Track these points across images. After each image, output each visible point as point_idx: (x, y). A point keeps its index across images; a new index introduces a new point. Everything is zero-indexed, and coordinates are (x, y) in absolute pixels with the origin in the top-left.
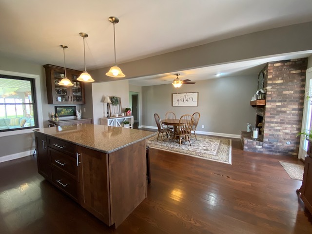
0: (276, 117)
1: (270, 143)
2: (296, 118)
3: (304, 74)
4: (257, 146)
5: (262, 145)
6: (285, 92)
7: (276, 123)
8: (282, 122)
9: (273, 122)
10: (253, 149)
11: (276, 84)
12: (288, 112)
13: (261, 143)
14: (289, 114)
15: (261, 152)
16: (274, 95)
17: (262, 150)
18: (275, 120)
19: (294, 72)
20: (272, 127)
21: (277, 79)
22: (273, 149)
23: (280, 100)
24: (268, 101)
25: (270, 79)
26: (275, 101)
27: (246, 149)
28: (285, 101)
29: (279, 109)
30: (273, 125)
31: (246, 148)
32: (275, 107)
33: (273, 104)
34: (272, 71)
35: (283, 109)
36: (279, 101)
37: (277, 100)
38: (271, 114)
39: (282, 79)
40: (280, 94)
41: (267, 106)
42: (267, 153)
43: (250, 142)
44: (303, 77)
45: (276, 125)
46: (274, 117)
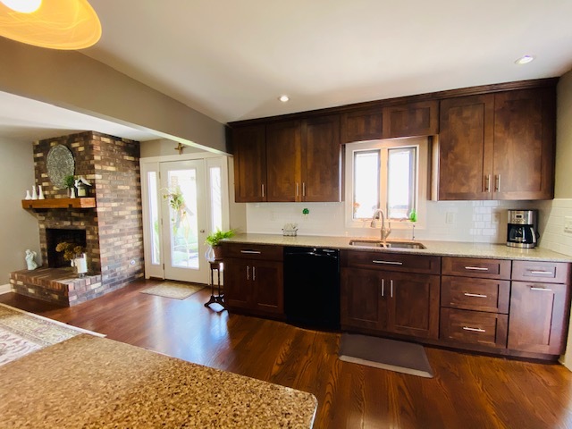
0: (115, 226)
1: (112, 271)
2: (136, 224)
3: (137, 164)
4: (93, 287)
5: (101, 281)
6: (120, 187)
7: (115, 235)
8: (121, 234)
9: (110, 236)
10: (85, 295)
11: (107, 171)
12: (127, 217)
13: (99, 277)
14: (128, 221)
15: (100, 293)
16: (107, 191)
17: (102, 288)
18: (113, 232)
19: (127, 158)
20: (110, 245)
21: (107, 163)
22: (117, 280)
23: (116, 198)
24: (100, 200)
25: (98, 162)
26: (109, 201)
27: (74, 302)
28: (122, 200)
29: (116, 214)
30: (111, 240)
31: (72, 299)
32: (110, 210)
33: (107, 205)
34: (99, 149)
35: (121, 213)
36: (115, 201)
37: (113, 198)
38: (106, 223)
39: (115, 166)
40: (114, 189)
41: (99, 210)
42: (110, 291)
43: (79, 284)
44: (137, 168)
45: (115, 239)
46: (111, 228)
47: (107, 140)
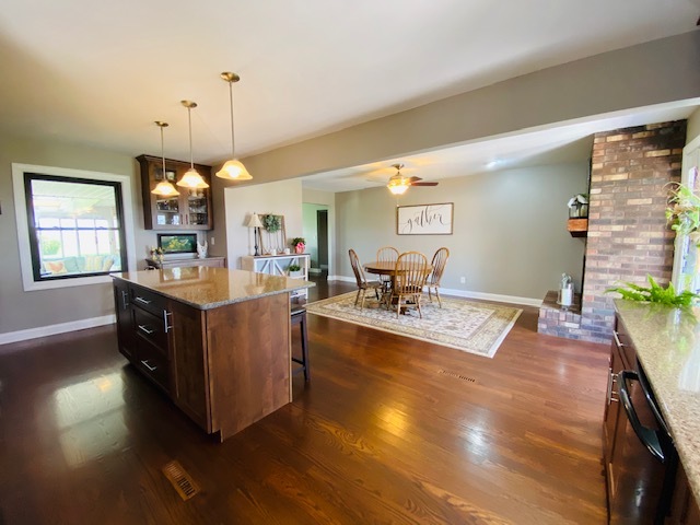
0: (612, 258)
1: (598, 317)
2: (660, 261)
3: (678, 159)
4: (567, 325)
5: (580, 322)
6: (631, 202)
7: (612, 271)
8: (625, 270)
9: (603, 271)
10: (558, 329)
11: (611, 182)
12: (639, 248)
13: (577, 316)
14: (642, 252)
15: (576, 337)
16: (607, 209)
17: (579, 332)
18: (609, 266)
19: (654, 154)
20: (601, 282)
21: (614, 170)
22: (604, 332)
23: (622, 218)
24: (594, 222)
25: (599, 172)
26: (609, 222)
27: (543, 330)
28: (633, 222)
29: (618, 240)
30: (603, 276)
31: (542, 326)
32: (608, 235)
33: (604, 228)
34: (602, 153)
35: (628, 241)
36: (619, 223)
37: (614, 218)
38: (599, 252)
39: (626, 171)
40: (621, 205)
41: (589, 234)
42: (590, 339)
43: (551, 314)
44: (675, 166)
45: (612, 276)
46: (605, 259)
47: (619, 138)
